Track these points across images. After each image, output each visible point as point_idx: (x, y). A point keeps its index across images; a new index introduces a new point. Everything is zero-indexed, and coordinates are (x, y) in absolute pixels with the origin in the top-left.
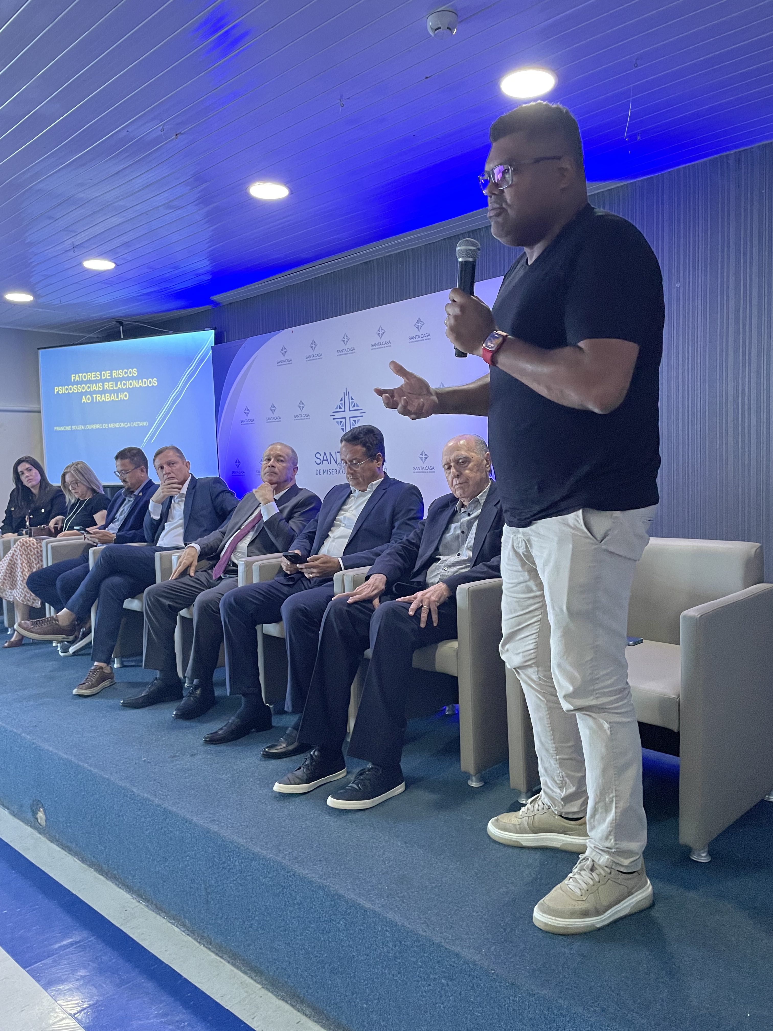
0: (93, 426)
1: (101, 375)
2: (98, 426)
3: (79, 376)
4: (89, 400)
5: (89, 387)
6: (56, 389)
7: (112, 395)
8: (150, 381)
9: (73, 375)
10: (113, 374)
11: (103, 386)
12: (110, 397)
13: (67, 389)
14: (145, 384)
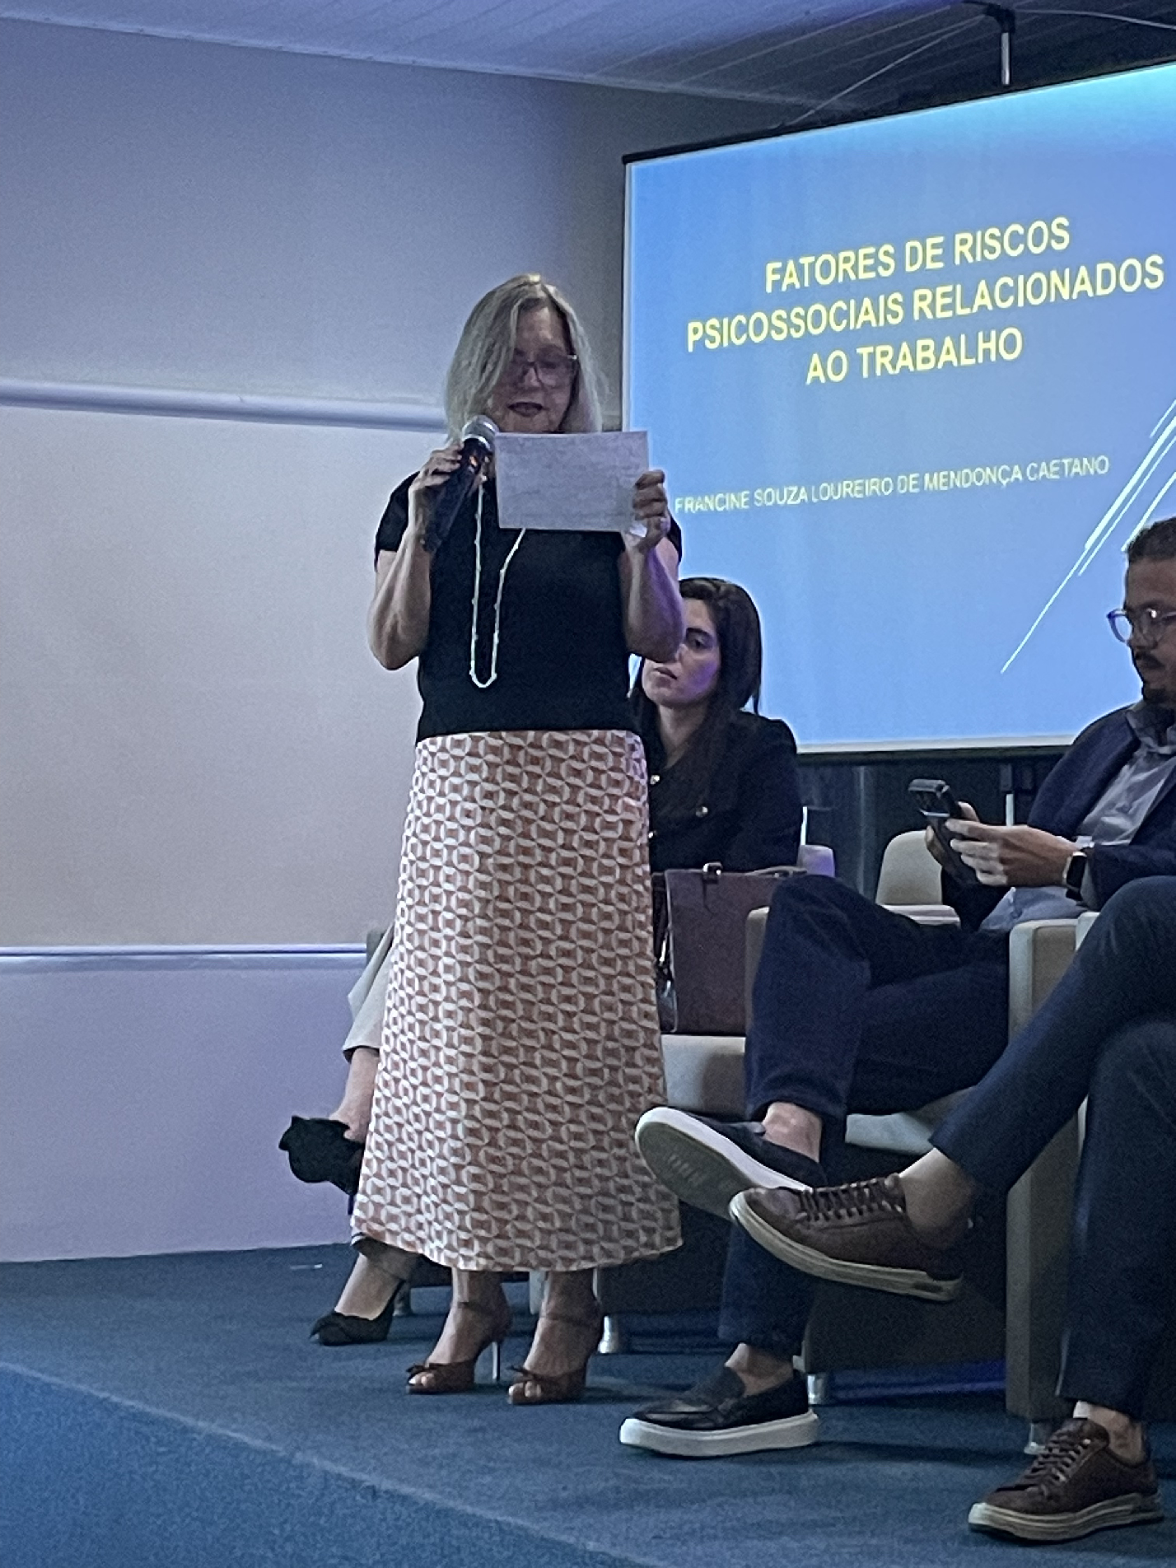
0: (849, 489)
1: (899, 258)
2: (874, 486)
3: (800, 269)
4: (837, 370)
5: (842, 315)
6: (694, 331)
7: (948, 342)
8: (1131, 270)
9: (770, 267)
10: (958, 248)
11: (908, 305)
12: (938, 353)
13: (742, 329)
14: (1106, 285)
